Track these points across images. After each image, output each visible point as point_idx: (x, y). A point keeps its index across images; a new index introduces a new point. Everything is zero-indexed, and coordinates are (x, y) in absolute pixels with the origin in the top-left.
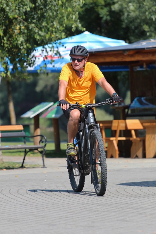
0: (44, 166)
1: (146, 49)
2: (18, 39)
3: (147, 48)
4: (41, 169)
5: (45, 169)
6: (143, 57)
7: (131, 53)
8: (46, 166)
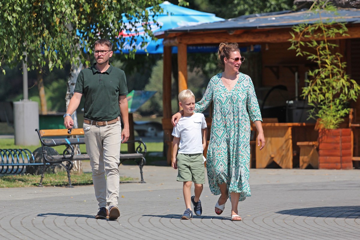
0: (142, 181)
1: (258, 28)
2: (108, 16)
3: (260, 27)
4: (139, 184)
5: (143, 184)
6: (254, 38)
7: (238, 32)
8: (144, 181)
